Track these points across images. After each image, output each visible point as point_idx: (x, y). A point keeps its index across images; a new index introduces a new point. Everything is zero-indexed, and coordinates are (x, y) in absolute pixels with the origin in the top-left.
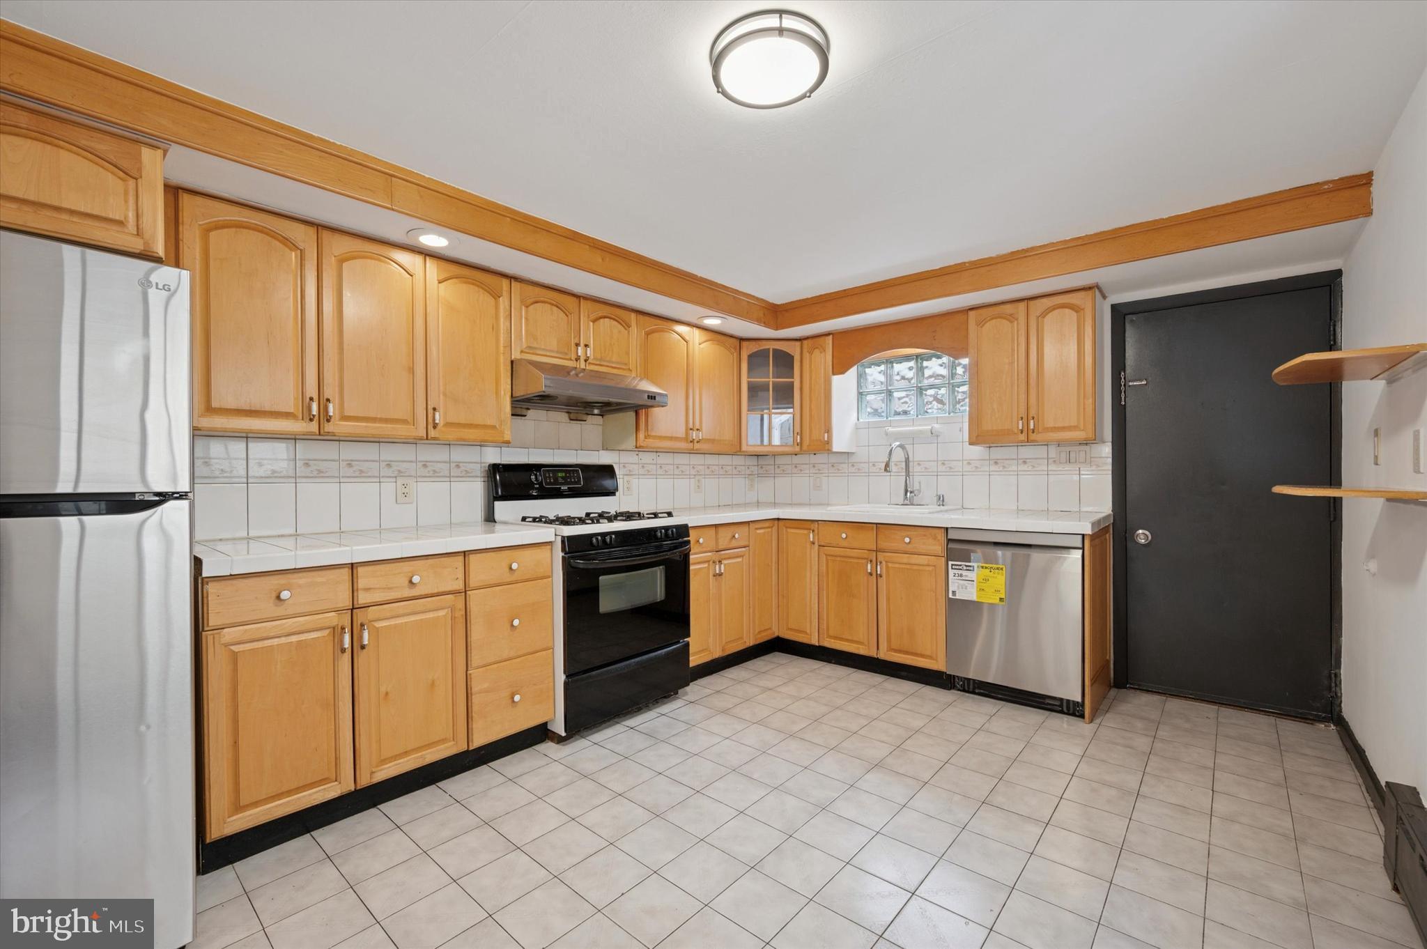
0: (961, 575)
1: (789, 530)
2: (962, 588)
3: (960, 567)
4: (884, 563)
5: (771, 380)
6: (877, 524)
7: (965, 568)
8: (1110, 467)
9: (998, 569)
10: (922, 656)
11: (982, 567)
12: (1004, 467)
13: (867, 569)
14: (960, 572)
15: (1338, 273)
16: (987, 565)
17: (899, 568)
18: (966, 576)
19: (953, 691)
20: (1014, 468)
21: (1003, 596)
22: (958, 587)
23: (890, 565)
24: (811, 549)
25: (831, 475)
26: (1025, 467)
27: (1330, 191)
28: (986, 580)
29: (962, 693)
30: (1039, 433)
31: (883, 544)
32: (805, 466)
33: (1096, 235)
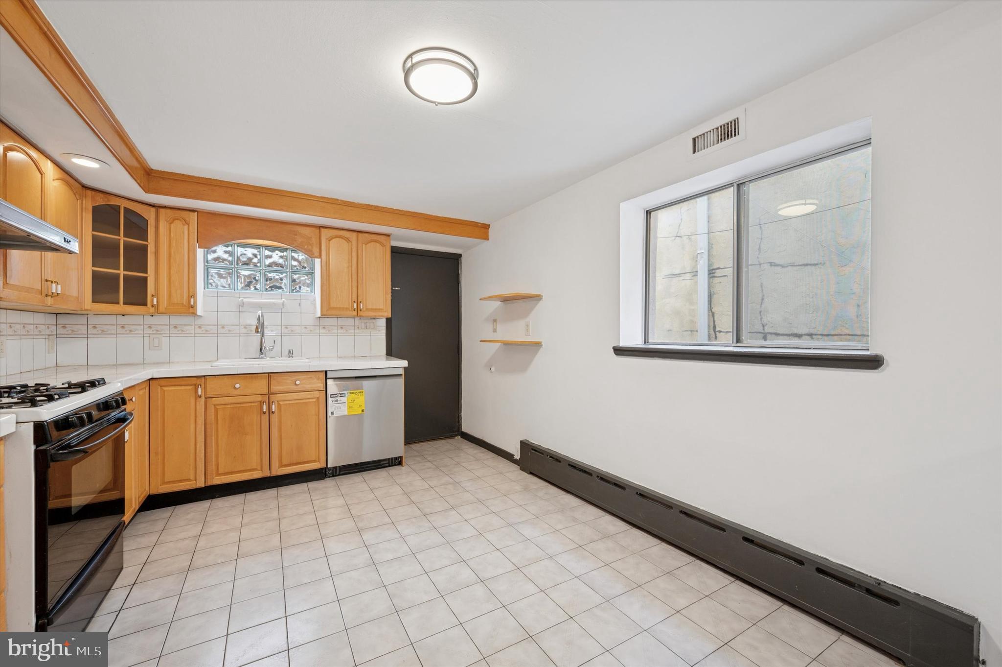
0: (337, 400)
1: (165, 389)
2: (338, 409)
3: (337, 396)
4: (276, 402)
5: (122, 239)
6: (269, 373)
7: (339, 395)
8: (385, 332)
9: (360, 392)
10: (308, 462)
11: (351, 393)
12: (329, 331)
13: (263, 409)
14: (336, 399)
15: (460, 256)
16: (353, 391)
17: (290, 404)
18: (341, 400)
19: (326, 479)
20: (336, 331)
21: (363, 408)
22: (335, 409)
23: (281, 403)
24: (196, 402)
25: (173, 335)
26: (342, 331)
27: (479, 227)
28: (354, 401)
29: (333, 478)
30: (364, 311)
31: (274, 388)
32: (138, 327)
33: (407, 211)
